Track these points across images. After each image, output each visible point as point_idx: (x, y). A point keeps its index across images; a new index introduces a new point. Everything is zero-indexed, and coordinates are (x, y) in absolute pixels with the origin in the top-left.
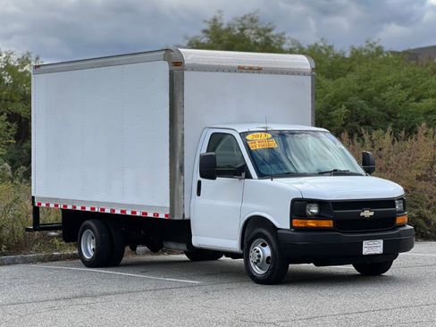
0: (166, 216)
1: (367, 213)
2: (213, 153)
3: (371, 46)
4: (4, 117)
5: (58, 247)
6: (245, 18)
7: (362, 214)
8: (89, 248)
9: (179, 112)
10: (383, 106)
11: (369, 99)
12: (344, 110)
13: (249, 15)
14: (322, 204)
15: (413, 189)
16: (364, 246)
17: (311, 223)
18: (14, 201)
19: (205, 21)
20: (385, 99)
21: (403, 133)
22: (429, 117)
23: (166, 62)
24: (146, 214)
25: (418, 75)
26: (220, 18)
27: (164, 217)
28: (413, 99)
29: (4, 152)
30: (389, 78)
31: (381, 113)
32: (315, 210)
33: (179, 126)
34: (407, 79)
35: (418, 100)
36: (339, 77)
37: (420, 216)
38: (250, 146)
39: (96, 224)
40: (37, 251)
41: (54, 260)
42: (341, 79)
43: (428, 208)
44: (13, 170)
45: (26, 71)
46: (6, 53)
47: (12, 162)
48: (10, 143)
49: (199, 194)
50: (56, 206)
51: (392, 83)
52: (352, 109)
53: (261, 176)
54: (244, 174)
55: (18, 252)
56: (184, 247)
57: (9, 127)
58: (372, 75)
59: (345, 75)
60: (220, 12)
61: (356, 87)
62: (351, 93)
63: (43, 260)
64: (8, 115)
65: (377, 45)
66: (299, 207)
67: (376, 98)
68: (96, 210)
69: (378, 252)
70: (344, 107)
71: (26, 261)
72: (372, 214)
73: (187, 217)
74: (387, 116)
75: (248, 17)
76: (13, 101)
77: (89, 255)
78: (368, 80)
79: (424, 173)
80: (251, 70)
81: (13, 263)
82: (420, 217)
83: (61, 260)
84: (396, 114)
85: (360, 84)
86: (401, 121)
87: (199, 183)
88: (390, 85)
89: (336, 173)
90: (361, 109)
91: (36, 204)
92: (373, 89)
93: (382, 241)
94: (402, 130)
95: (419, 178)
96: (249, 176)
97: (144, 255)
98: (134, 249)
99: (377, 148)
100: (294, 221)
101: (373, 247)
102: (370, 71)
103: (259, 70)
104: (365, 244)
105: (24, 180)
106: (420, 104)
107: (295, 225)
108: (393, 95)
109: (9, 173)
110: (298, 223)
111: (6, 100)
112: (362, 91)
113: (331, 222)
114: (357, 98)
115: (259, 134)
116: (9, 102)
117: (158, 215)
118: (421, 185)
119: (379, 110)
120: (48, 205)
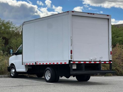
4: (1, 38)
15: (115, 61)
22: (120, 42)
25: (118, 30)
29: (1, 48)
35: (117, 37)
37: (116, 69)
40: (8, 74)
43: (119, 67)
44: (3, 53)
45: (8, 26)
46: (3, 20)
47: (3, 51)
48: (3, 45)
55: (3, 74)
57: (3, 41)
76: (4, 34)
79: (118, 57)
95: (116, 59)
105: (6, 56)
106: (118, 38)
111: (2, 33)
116: (3, 34)
118: (117, 60)
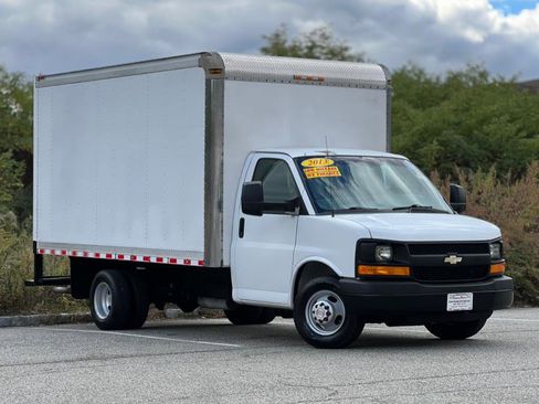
0: (200, 263)
1: (454, 259)
2: (259, 182)
3: (473, 69)
4: (9, 154)
5: (67, 306)
6: (314, 33)
7: (447, 260)
8: (104, 306)
9: (217, 132)
10: (485, 143)
11: (468, 134)
12: (435, 146)
13: (320, 30)
14: (396, 246)
15: (519, 242)
16: (449, 300)
17: (382, 271)
18: (12, 247)
19: (264, 37)
20: (488, 134)
21: (509, 175)
23: (202, 69)
24: (175, 261)
25: (531, 105)
26: (284, 32)
27: (197, 264)
28: (524, 134)
29: (9, 198)
30: (495, 108)
31: (484, 152)
32: (386, 254)
33: (217, 150)
34: (517, 110)
35: (529, 136)
36: (430, 106)
37: (527, 276)
38: (307, 173)
39: (112, 275)
40: (40, 311)
41: (62, 323)
42: (433, 109)
44: (20, 220)
46: (14, 75)
47: (19, 211)
48: (16, 188)
49: (241, 235)
50: (64, 252)
51: (497, 113)
52: (446, 146)
53: (320, 211)
54: (297, 210)
55: (16, 312)
56: (222, 304)
57: (14, 167)
58: (473, 103)
59: (438, 104)
60: (283, 25)
61: (453, 118)
62: (446, 126)
63: (47, 323)
64: (14, 152)
65: (481, 70)
66: (367, 249)
67: (476, 132)
68: (113, 257)
69: (467, 308)
70: (435, 143)
71: (26, 324)
72: (460, 260)
73: (226, 264)
74: (490, 155)
75: (319, 33)
76: (21, 135)
77: (103, 314)
78: (468, 110)
79: (534, 223)
80: (310, 80)
81: (10, 325)
82: (528, 278)
83: (70, 323)
84: (501, 153)
85: (456, 115)
86: (507, 162)
87: (242, 221)
88: (495, 116)
89: (415, 209)
90: (458, 146)
91: (39, 251)
92: (474, 120)
93: (471, 295)
94: (507, 171)
95: (527, 230)
96: (304, 212)
97: (176, 318)
98: (161, 307)
99: (475, 192)
100: (361, 267)
101: (460, 302)
102: (470, 100)
103: (320, 81)
104: (450, 297)
107: (361, 272)
108: (499, 129)
109: (15, 224)
110: (366, 270)
111: (12, 134)
112: (458, 124)
113: (408, 269)
114: (452, 132)
115: (319, 159)
116: (16, 137)
117: (189, 262)
118: (529, 238)
119: (480, 148)
120: (53, 252)
